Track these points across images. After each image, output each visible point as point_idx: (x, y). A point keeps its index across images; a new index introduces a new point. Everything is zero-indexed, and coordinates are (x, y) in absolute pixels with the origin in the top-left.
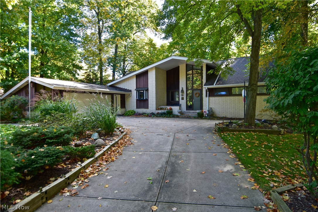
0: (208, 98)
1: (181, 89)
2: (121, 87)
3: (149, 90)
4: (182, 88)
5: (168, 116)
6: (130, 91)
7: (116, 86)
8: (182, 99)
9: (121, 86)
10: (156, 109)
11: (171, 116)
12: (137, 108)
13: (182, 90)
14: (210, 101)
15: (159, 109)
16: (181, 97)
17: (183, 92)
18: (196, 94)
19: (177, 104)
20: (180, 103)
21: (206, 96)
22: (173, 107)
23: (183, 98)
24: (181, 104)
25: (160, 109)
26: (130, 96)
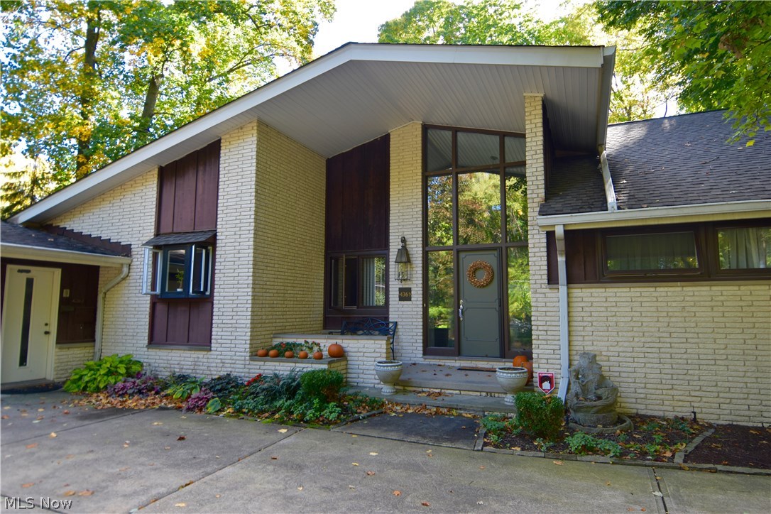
0: (563, 289)
1: (394, 246)
2: (85, 232)
3: (219, 243)
4: (404, 240)
5: (309, 414)
6: (126, 250)
7: (62, 225)
8: (401, 299)
9: (83, 224)
10: (255, 355)
11: (331, 412)
12: (153, 341)
13: (404, 247)
14: (577, 315)
15: (266, 355)
16: (394, 286)
17: (409, 261)
18: (475, 270)
19: (377, 323)
20: (393, 317)
21: (552, 279)
22: (353, 345)
23: (409, 290)
24: (396, 324)
25: (277, 356)
26: (122, 277)
